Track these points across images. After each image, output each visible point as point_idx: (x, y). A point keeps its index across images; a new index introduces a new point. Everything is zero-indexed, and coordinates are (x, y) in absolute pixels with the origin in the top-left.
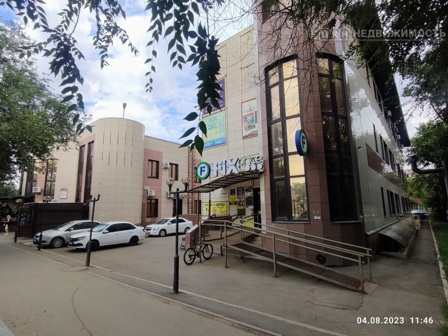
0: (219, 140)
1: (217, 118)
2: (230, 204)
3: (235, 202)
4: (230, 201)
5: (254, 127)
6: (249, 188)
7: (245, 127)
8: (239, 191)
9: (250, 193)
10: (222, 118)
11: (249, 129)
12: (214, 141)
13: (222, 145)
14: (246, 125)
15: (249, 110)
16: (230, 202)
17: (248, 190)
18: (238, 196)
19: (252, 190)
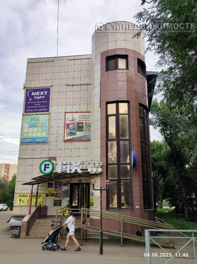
0: (40, 138)
1: (40, 119)
2: (47, 195)
3: (51, 194)
4: (47, 192)
5: (75, 134)
6: (67, 183)
7: (67, 133)
8: (57, 185)
9: (67, 187)
10: (45, 120)
11: (71, 135)
12: (34, 139)
13: (43, 143)
14: (67, 131)
15: (71, 120)
16: (47, 194)
17: (65, 185)
18: (55, 189)
19: (69, 185)
